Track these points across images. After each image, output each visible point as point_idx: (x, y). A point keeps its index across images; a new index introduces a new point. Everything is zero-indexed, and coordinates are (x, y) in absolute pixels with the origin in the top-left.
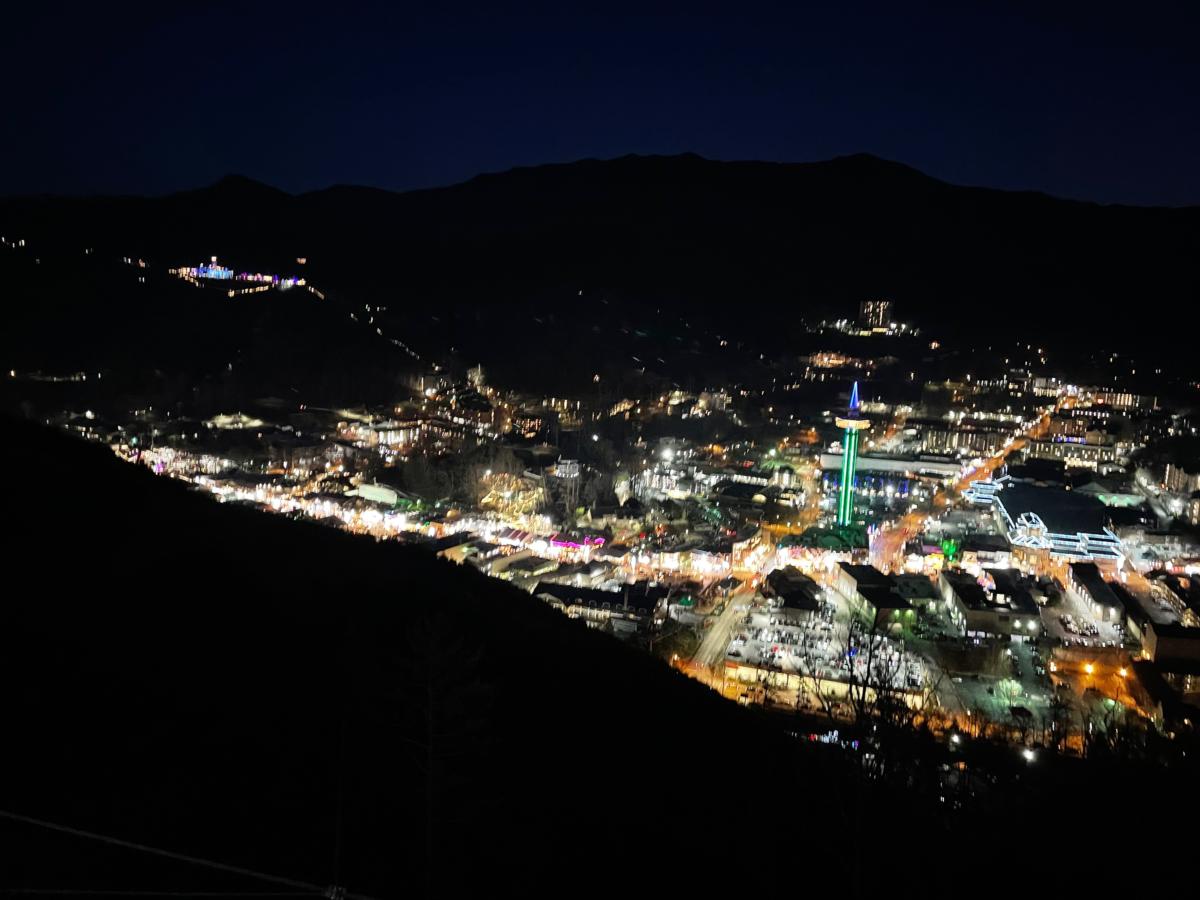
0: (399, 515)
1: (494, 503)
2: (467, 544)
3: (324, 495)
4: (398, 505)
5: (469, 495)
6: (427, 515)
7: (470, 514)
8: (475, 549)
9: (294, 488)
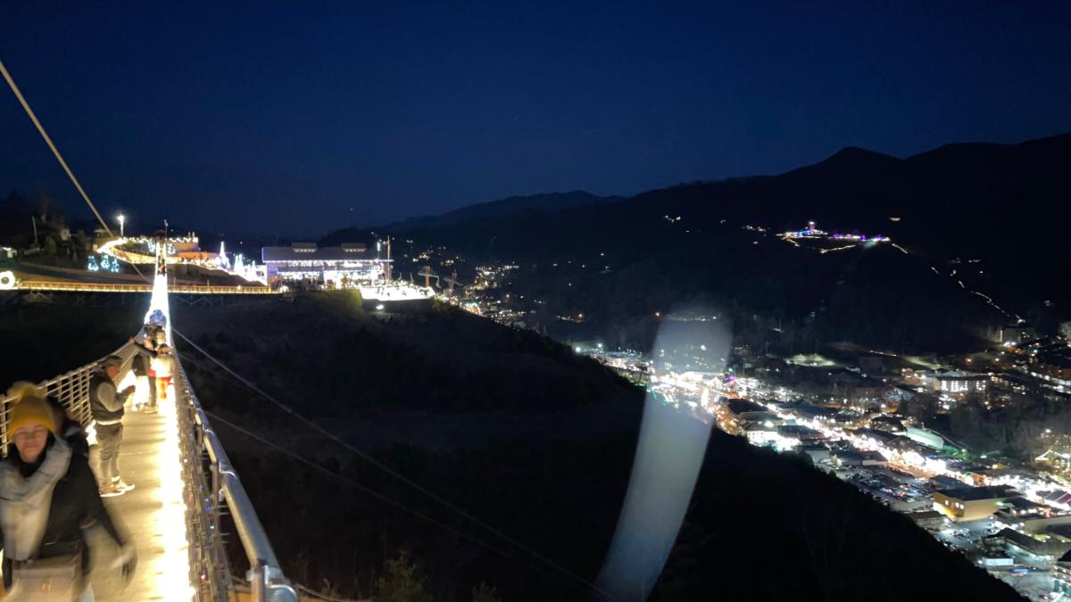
0: (940, 460)
1: (1050, 463)
2: (1004, 499)
3: (873, 433)
4: (944, 451)
5: (1021, 451)
6: (970, 464)
7: (1020, 471)
8: (1010, 505)
9: (847, 423)
